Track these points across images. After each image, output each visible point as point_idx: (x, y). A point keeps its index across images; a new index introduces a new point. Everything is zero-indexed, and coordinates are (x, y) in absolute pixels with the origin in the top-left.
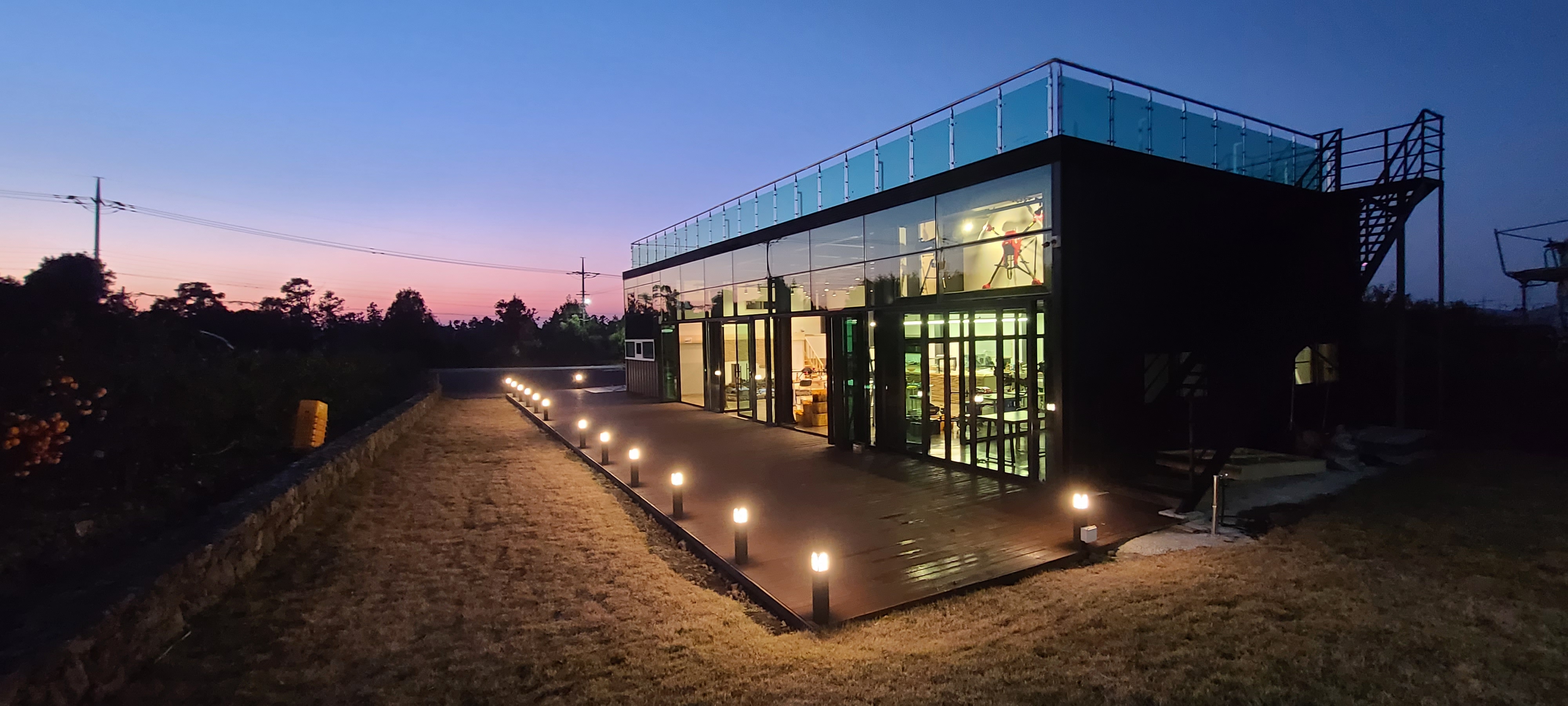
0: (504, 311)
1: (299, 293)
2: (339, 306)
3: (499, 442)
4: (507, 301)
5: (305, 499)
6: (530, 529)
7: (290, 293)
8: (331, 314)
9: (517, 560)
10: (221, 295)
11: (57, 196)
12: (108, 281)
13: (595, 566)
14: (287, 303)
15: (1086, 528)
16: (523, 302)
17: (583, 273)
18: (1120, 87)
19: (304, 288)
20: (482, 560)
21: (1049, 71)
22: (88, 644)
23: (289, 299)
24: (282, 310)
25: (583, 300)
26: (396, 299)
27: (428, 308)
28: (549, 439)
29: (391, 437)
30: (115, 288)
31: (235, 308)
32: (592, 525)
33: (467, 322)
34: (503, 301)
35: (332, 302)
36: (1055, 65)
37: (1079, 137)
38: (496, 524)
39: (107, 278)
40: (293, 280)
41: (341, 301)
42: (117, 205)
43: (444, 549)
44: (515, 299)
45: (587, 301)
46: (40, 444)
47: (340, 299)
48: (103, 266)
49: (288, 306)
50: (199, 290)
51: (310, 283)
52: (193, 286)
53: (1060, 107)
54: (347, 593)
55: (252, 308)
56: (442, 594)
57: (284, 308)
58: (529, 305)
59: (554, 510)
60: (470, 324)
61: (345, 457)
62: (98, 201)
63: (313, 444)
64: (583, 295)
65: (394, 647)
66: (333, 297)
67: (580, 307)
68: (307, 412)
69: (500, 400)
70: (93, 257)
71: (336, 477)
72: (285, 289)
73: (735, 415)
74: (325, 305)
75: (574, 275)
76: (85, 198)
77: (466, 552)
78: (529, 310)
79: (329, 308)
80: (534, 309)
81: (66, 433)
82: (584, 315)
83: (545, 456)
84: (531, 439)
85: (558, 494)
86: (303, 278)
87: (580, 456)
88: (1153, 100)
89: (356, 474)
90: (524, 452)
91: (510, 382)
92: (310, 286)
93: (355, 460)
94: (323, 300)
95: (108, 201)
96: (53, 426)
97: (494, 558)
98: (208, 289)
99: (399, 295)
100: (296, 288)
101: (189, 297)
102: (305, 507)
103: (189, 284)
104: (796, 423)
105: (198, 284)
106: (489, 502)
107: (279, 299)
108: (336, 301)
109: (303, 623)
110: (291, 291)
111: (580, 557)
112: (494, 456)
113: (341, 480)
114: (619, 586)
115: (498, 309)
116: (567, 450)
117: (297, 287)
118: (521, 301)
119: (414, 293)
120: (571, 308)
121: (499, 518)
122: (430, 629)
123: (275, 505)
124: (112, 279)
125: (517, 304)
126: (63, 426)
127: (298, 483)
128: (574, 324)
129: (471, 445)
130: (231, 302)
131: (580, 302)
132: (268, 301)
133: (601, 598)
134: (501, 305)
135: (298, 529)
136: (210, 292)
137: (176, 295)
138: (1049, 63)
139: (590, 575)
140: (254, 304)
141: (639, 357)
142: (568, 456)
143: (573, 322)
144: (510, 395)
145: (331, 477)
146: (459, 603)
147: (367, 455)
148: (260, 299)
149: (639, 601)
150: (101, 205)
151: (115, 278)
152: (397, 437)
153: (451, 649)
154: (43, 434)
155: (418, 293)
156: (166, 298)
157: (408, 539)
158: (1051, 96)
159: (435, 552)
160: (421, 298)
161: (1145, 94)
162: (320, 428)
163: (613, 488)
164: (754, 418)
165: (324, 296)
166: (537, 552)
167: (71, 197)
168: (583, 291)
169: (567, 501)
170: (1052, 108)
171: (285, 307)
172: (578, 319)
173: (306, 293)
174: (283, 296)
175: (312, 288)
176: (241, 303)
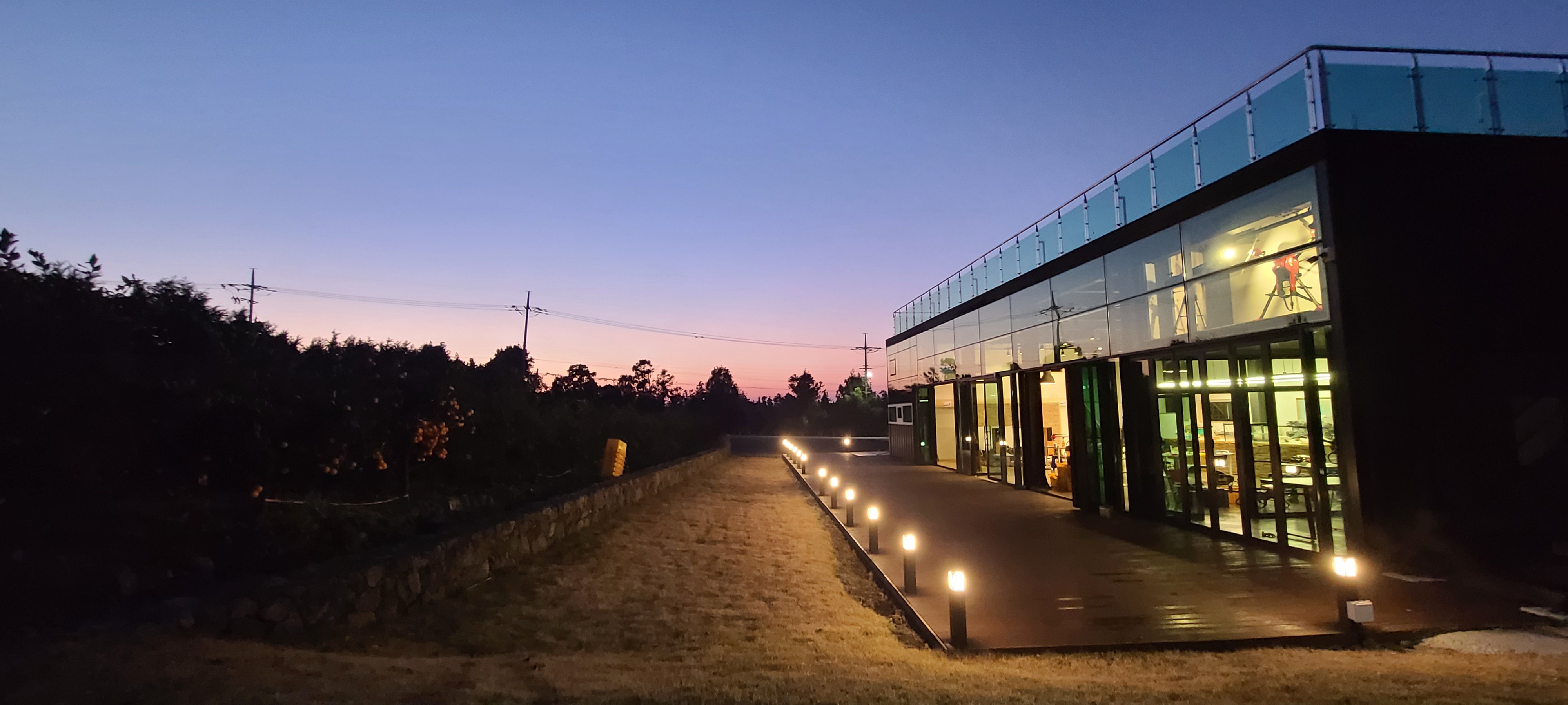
0: (796, 384)
1: (644, 371)
2: (670, 382)
3: (761, 488)
4: (799, 376)
5: (593, 508)
6: (744, 547)
7: (638, 372)
8: (664, 388)
9: (719, 565)
10: (594, 374)
11: (506, 306)
12: (530, 365)
13: (781, 578)
14: (635, 379)
15: (1353, 603)
16: (812, 376)
17: (865, 348)
18: (1425, 60)
19: (647, 367)
20: (695, 563)
21: (1306, 61)
22: (424, 562)
23: (637, 376)
24: (632, 385)
25: (866, 374)
26: (711, 376)
27: (734, 383)
28: (800, 488)
29: (677, 478)
30: (533, 370)
31: (601, 384)
32: (795, 550)
33: (772, 398)
34: (795, 375)
35: (666, 379)
36: (1314, 55)
37: (1362, 127)
38: (720, 542)
39: (529, 363)
40: (640, 361)
41: (672, 377)
42: (537, 310)
43: (672, 553)
44: (805, 373)
45: (870, 374)
46: (432, 441)
47: (671, 376)
48: (527, 354)
49: (636, 381)
50: (580, 370)
51: (651, 364)
52: (578, 368)
53: (1325, 99)
54: (592, 570)
55: (612, 384)
56: (654, 580)
57: (633, 384)
58: (817, 380)
59: (772, 537)
60: (775, 400)
61: (632, 484)
62: (528, 308)
63: (614, 473)
64: (866, 368)
65: (601, 606)
66: (666, 374)
67: (863, 381)
68: (611, 448)
69: (777, 460)
70: (522, 348)
71: (622, 498)
72: (635, 368)
73: (986, 478)
74: (660, 381)
75: (858, 350)
76: (520, 307)
77: (686, 557)
78: (817, 384)
79: (663, 384)
80: (821, 383)
81: (447, 435)
82: (866, 388)
83: (789, 500)
84: (785, 487)
85: (781, 527)
86: (647, 360)
87: (818, 502)
88: (1495, 68)
89: (640, 500)
90: (774, 496)
91: (787, 444)
92: (651, 366)
93: (640, 488)
94: (659, 377)
95: (533, 308)
96: (440, 430)
97: (704, 562)
98: (586, 369)
99: (713, 372)
100: (642, 368)
101: (574, 376)
102: (592, 514)
103: (575, 366)
104: (1050, 488)
105: (580, 366)
106: (725, 527)
107: (630, 376)
108: (668, 377)
109: (556, 583)
110: (638, 370)
111: (771, 570)
112: (749, 497)
113: (626, 501)
114: (791, 595)
115: (790, 383)
116: (810, 497)
117: (643, 366)
118: (810, 375)
119: (725, 370)
120: (854, 381)
121: (725, 538)
122: (633, 600)
123: (567, 506)
124: (532, 364)
125: (807, 378)
126: (445, 431)
127: (589, 495)
128: (857, 396)
129: (734, 488)
130: (600, 379)
131: (862, 375)
132: (623, 378)
133: (769, 600)
134: (793, 379)
135: (583, 529)
136: (588, 371)
137: (567, 374)
138: (1305, 53)
139: (772, 584)
140: (614, 380)
141: (900, 421)
142: (808, 502)
143: (856, 394)
144: (785, 455)
145: (618, 497)
146: (661, 587)
147: (651, 487)
148: (618, 377)
149: (801, 607)
150: (529, 310)
151: (534, 363)
152: (682, 479)
153: (638, 614)
154: (435, 433)
155: (728, 370)
156: (561, 376)
157: (651, 544)
158: (1312, 88)
159: (665, 554)
160: (730, 374)
161: (1483, 63)
162: (620, 461)
163: (833, 527)
164: (1004, 481)
165: (660, 373)
166: (738, 562)
167: (514, 307)
168: (866, 365)
169: (787, 532)
170: (1314, 102)
171: (634, 382)
172: (861, 392)
173: (649, 372)
174: (633, 374)
175: (652, 368)
176: (606, 380)
